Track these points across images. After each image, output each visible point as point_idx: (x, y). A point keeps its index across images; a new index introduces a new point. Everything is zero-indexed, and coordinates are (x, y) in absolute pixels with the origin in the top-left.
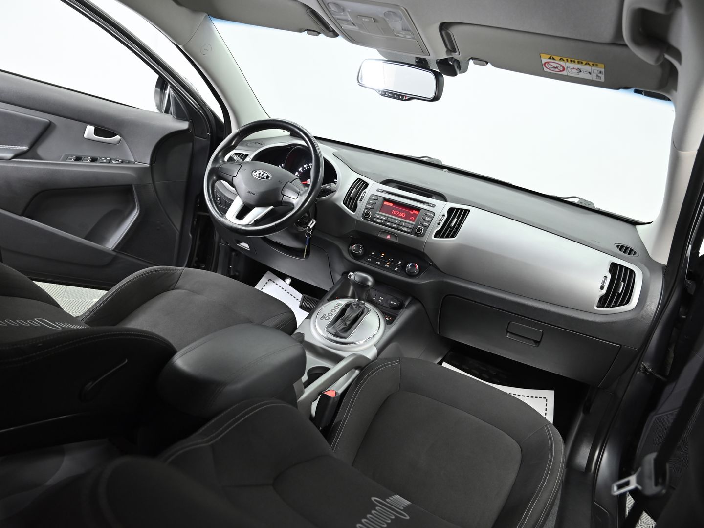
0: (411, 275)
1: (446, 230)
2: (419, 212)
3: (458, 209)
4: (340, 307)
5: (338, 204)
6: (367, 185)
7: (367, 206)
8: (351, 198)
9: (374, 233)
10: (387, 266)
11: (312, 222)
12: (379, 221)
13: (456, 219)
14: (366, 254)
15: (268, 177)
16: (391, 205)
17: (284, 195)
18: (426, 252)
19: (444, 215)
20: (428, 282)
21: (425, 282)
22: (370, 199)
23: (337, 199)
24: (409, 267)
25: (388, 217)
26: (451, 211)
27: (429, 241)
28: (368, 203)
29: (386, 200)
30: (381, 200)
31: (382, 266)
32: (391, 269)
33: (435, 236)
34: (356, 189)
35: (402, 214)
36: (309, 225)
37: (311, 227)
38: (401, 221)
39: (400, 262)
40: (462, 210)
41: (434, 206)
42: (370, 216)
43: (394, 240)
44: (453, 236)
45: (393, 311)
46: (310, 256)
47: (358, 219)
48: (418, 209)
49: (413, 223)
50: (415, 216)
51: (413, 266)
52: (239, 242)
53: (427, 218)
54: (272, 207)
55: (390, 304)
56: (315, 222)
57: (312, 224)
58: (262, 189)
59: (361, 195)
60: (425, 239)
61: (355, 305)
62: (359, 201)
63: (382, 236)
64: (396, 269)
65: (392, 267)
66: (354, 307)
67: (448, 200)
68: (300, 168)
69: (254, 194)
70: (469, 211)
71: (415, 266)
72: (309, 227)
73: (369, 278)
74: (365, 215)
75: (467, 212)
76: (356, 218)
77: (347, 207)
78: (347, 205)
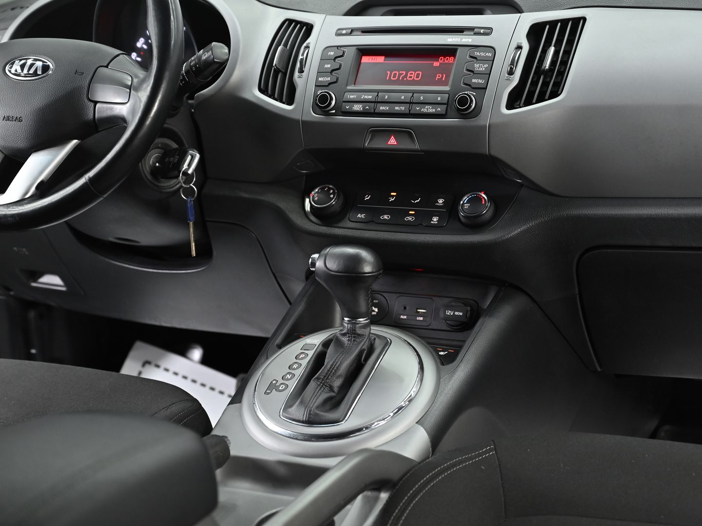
0: (475, 224)
1: (534, 83)
2: (455, 56)
3: (553, 24)
4: (311, 353)
5: (247, 95)
6: (309, 28)
7: (320, 79)
8: (277, 71)
9: (355, 143)
10: (410, 218)
11: (189, 157)
12: (357, 107)
13: (552, 50)
14: (349, 204)
15: (45, 68)
16: (380, 59)
17: (96, 103)
18: (495, 152)
19: (519, 47)
20: (522, 232)
21: (516, 232)
22: (323, 60)
23: (241, 85)
24: (467, 206)
25: (378, 91)
26: (535, 32)
27: (496, 120)
28: (320, 73)
29: (365, 51)
30: (351, 54)
31: (397, 223)
32: (422, 224)
33: (510, 106)
34: (286, 45)
35: (413, 75)
36: (185, 166)
37: (190, 172)
38: (414, 92)
39: (441, 201)
40: (564, 22)
41: (488, 31)
42: (333, 103)
43: (407, 145)
44: (555, 94)
45: (459, 336)
47: (305, 118)
48: (450, 51)
49: (447, 88)
50: (446, 69)
51: (475, 200)
52: (36, 275)
53: (476, 66)
54: (75, 142)
56: (198, 156)
57: (191, 163)
58: (38, 101)
59: (300, 57)
60: (485, 119)
61: (344, 335)
62: (296, 74)
63: (378, 144)
64: (435, 219)
65: (423, 217)
66: (345, 339)
67: (523, 8)
68: (138, 40)
69: (20, 120)
70: (584, 19)
71: (480, 199)
72: (185, 173)
74: (321, 103)
75: (578, 23)
76: (297, 116)
77: (272, 96)
78: (270, 92)
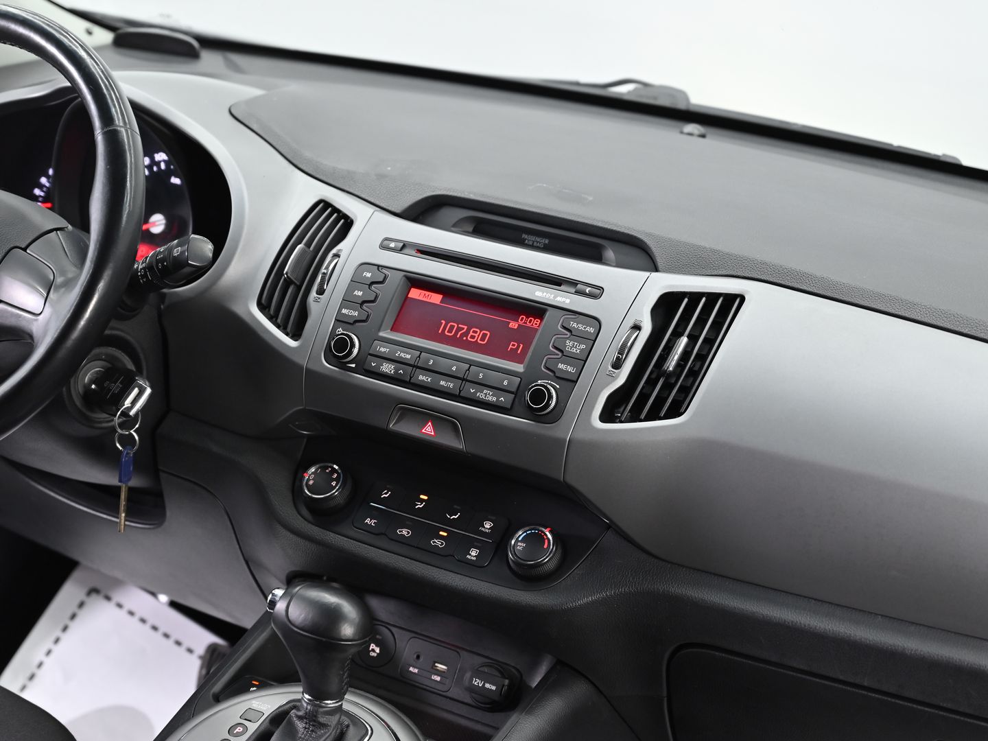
0: (529, 576)
1: (651, 383)
2: (542, 319)
3: (695, 297)
4: (253, 727)
5: (238, 309)
6: (348, 223)
7: (344, 311)
8: (288, 282)
9: (376, 420)
11: (136, 391)
12: (387, 368)
13: (684, 341)
14: (358, 498)
16: (436, 298)
18: (572, 480)
19: (637, 327)
20: (593, 602)
21: (585, 600)
22: (355, 282)
23: (236, 291)
24: (521, 546)
25: (422, 350)
26: (667, 304)
27: (581, 435)
28: (347, 301)
29: (416, 281)
30: (395, 280)
31: (418, 547)
32: (452, 557)
33: (607, 416)
34: (308, 245)
35: (476, 335)
36: (128, 403)
37: (132, 413)
38: (471, 363)
39: (488, 525)
40: (712, 297)
41: (596, 292)
42: (356, 351)
43: (449, 440)
44: (675, 411)
45: (488, 717)
46: (168, 513)
47: (313, 367)
48: (537, 310)
49: (519, 368)
50: (525, 336)
51: (535, 540)
53: (569, 343)
55: (472, 690)
56: (148, 391)
57: (137, 400)
59: (323, 270)
60: (567, 430)
61: (300, 718)
62: (313, 294)
63: (407, 428)
64: (474, 553)
65: (459, 544)
66: (300, 725)
67: (660, 262)
70: (743, 299)
71: (541, 538)
72: (125, 414)
73: (349, 609)
74: (338, 349)
75: (732, 302)
76: (303, 362)
77: (272, 319)
78: (272, 312)
